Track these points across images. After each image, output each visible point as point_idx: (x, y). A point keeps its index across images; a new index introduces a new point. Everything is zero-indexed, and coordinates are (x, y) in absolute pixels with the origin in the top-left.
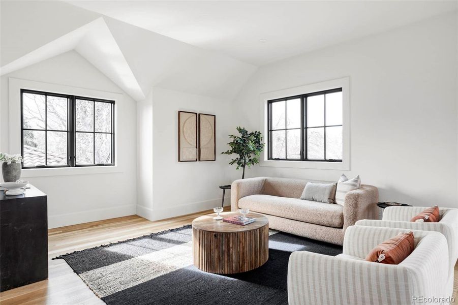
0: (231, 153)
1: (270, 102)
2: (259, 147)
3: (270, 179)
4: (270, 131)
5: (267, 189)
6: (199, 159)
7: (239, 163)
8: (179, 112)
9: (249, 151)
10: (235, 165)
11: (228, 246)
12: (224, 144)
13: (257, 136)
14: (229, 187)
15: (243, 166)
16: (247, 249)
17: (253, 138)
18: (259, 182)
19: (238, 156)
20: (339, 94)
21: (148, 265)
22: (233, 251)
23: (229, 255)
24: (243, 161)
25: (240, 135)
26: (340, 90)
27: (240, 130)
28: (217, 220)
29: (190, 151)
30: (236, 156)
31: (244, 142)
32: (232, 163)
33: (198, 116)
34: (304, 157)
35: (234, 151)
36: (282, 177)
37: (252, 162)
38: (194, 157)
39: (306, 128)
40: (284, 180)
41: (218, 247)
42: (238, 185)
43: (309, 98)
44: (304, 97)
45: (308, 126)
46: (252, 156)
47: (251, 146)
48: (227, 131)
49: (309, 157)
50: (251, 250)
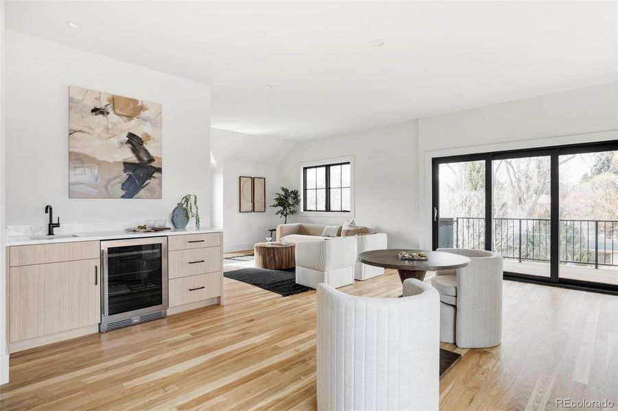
0: (277, 206)
1: (305, 169)
2: (297, 202)
3: (304, 224)
4: (305, 190)
5: (301, 231)
6: (253, 210)
7: (282, 214)
8: (240, 177)
9: (289, 205)
10: (280, 214)
11: (274, 255)
12: (271, 200)
13: (296, 193)
14: (275, 230)
15: (286, 216)
16: (284, 257)
17: (292, 195)
18: (296, 227)
19: (282, 208)
20: (348, 166)
21: (232, 267)
22: (276, 257)
23: (275, 260)
24: (285, 212)
25: (283, 193)
26: (349, 163)
27: (283, 189)
28: (268, 244)
29: (247, 205)
30: (280, 208)
31: (286, 198)
32: (277, 214)
33: (253, 179)
34: (328, 209)
35: (279, 204)
36: (313, 223)
37: (292, 212)
38: (251, 209)
39: (330, 188)
40: (313, 225)
41: (269, 255)
42: (281, 228)
43: (331, 167)
44: (328, 167)
45: (331, 187)
46: (292, 208)
47: (291, 201)
48: (274, 190)
49: (332, 209)
50: (286, 255)
